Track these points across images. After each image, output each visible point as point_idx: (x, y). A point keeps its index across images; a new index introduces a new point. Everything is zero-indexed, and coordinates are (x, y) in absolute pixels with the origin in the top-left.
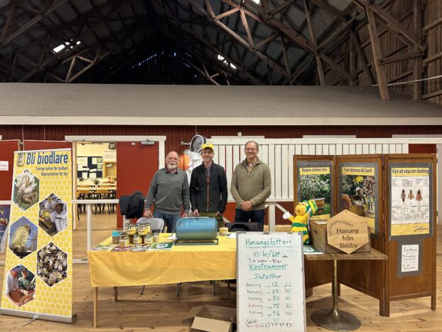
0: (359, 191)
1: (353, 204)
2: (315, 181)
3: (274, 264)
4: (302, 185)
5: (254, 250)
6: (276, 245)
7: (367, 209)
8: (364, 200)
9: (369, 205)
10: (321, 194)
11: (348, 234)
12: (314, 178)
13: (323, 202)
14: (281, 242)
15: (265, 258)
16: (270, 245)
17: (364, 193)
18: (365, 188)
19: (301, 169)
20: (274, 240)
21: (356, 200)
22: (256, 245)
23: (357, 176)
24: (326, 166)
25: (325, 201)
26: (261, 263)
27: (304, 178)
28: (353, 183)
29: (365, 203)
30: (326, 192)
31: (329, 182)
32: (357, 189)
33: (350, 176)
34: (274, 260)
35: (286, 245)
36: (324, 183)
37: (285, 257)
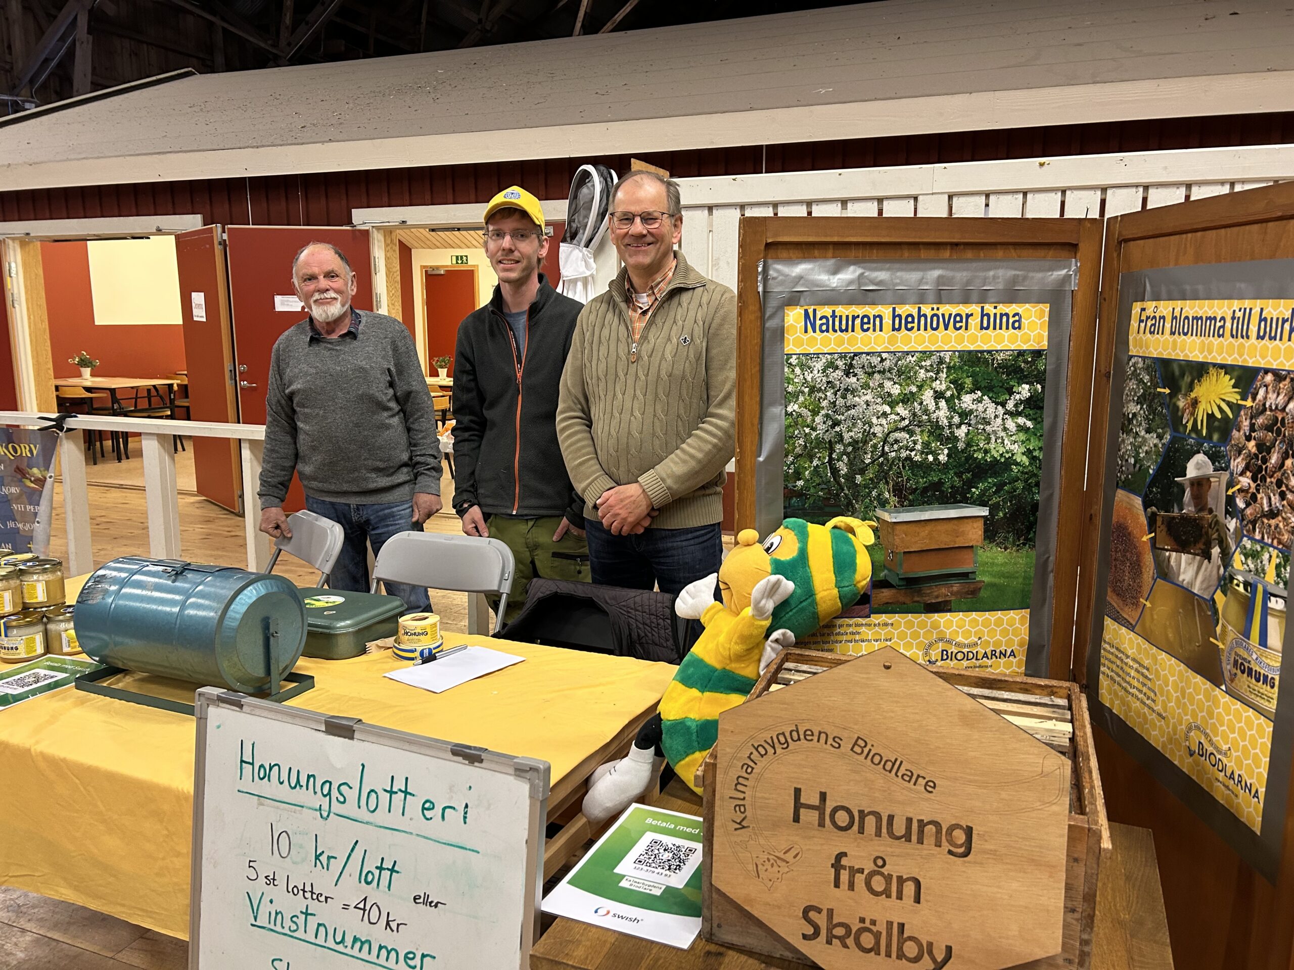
0: (1200, 484)
1: (1164, 573)
2: (906, 399)
3: (364, 931)
4: (796, 420)
5: (270, 812)
6: (381, 817)
7: (1232, 633)
8: (1226, 557)
9: (1247, 606)
10: (951, 480)
11: (884, 847)
12: (904, 374)
13: (975, 534)
14: (414, 805)
15: (323, 882)
16: (350, 809)
17: (1231, 508)
18: (1238, 464)
19: (794, 317)
20: (377, 780)
21: (1182, 547)
22: (284, 792)
23: (1200, 370)
24: (1012, 295)
25: (991, 530)
26: (299, 903)
27: (815, 375)
28: (1175, 420)
29: (1225, 583)
30: (1001, 466)
31: (1033, 405)
32: (1192, 471)
33: (1165, 364)
34: (363, 907)
35: (435, 828)
36: (988, 407)
37: (428, 902)
